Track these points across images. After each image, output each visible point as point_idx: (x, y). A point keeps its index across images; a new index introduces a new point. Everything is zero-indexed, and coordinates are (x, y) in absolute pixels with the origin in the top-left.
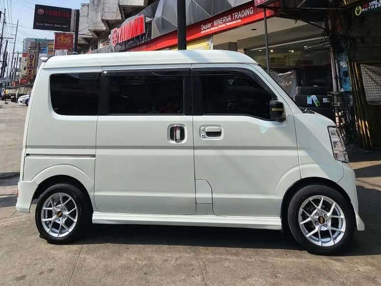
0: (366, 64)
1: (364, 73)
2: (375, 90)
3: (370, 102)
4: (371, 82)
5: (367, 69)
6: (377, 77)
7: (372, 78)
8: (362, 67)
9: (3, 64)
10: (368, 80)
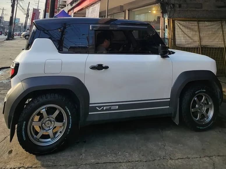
0: (179, 20)
1: (177, 26)
2: (183, 37)
3: (178, 45)
4: (181, 32)
5: (179, 24)
6: (185, 29)
7: (181, 30)
8: (176, 22)
9: (27, 15)
10: (179, 31)
